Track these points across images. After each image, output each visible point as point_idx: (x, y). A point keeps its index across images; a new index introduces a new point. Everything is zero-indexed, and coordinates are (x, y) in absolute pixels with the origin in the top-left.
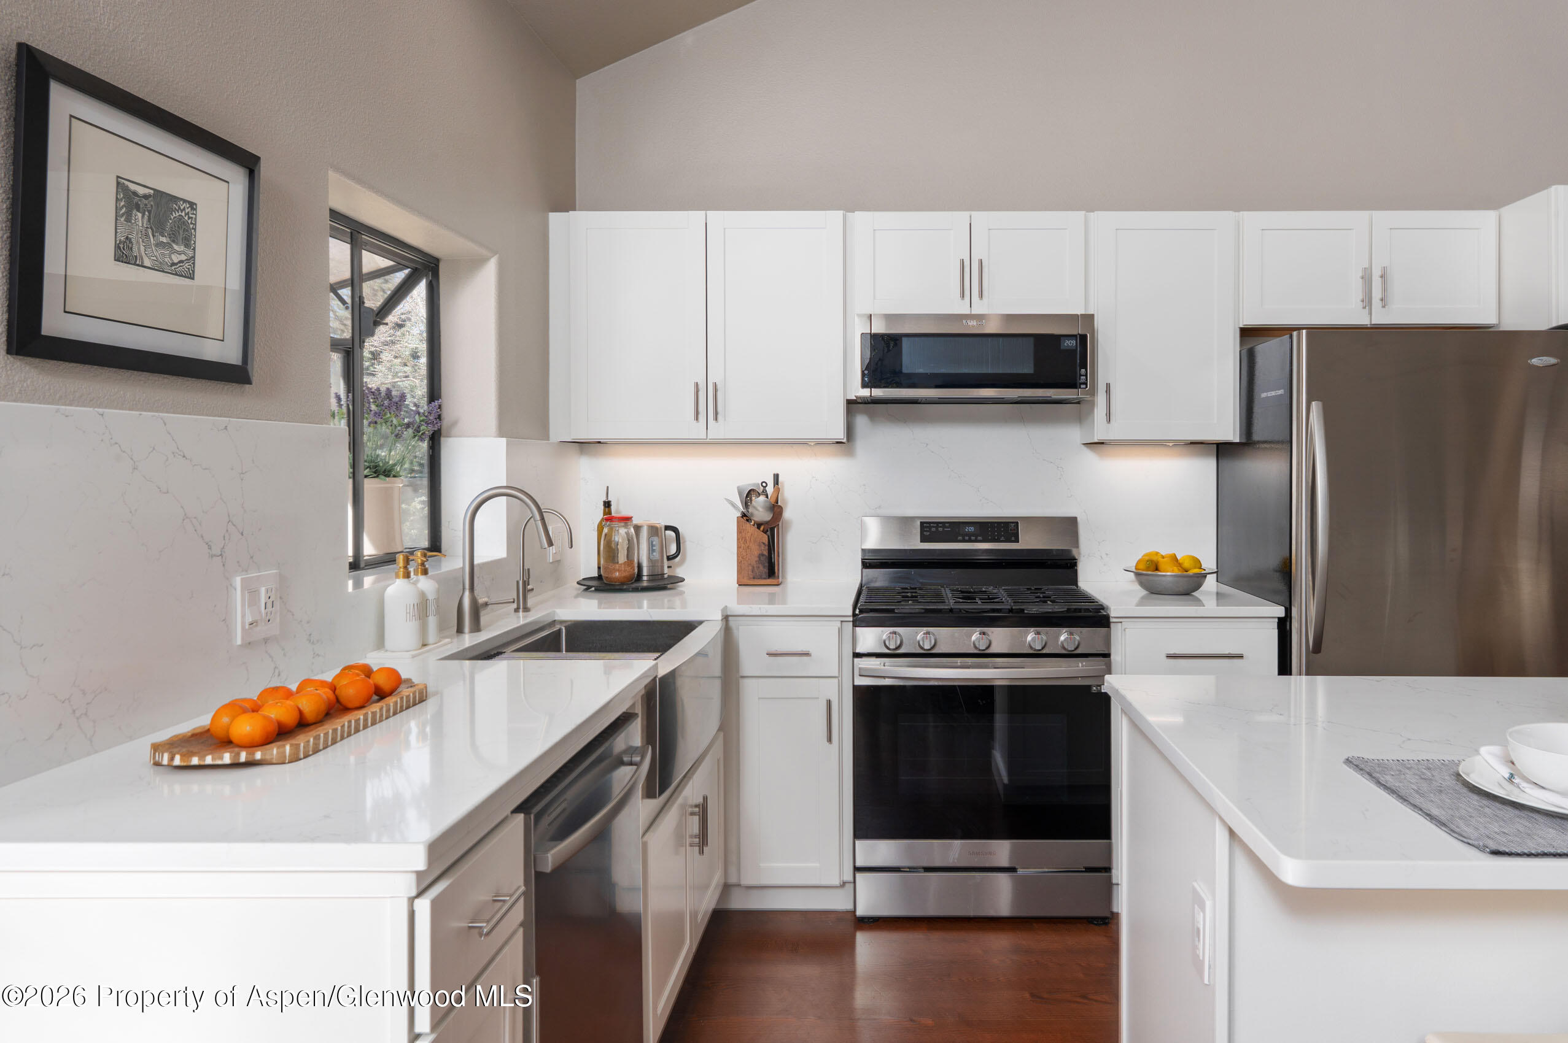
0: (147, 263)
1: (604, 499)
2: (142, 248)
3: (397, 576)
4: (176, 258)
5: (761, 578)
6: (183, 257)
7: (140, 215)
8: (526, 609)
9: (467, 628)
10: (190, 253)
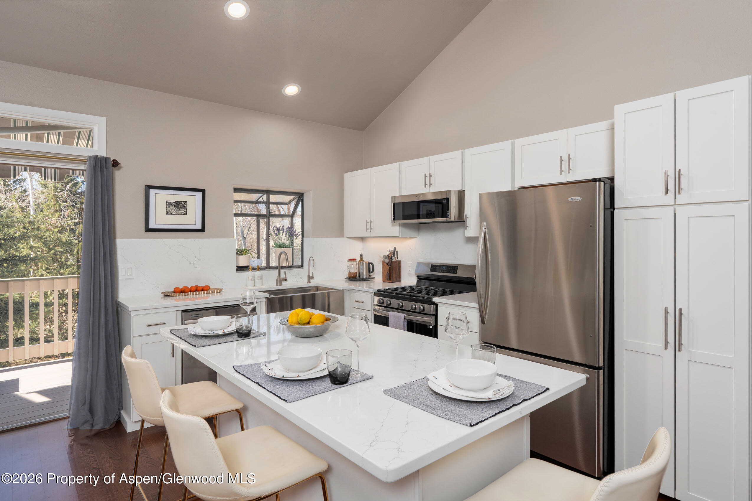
0: (174, 213)
1: (360, 254)
2: (173, 212)
3: (250, 271)
4: (181, 212)
5: (387, 280)
6: (184, 211)
7: (172, 206)
8: (310, 282)
9: (279, 285)
10: (186, 210)
